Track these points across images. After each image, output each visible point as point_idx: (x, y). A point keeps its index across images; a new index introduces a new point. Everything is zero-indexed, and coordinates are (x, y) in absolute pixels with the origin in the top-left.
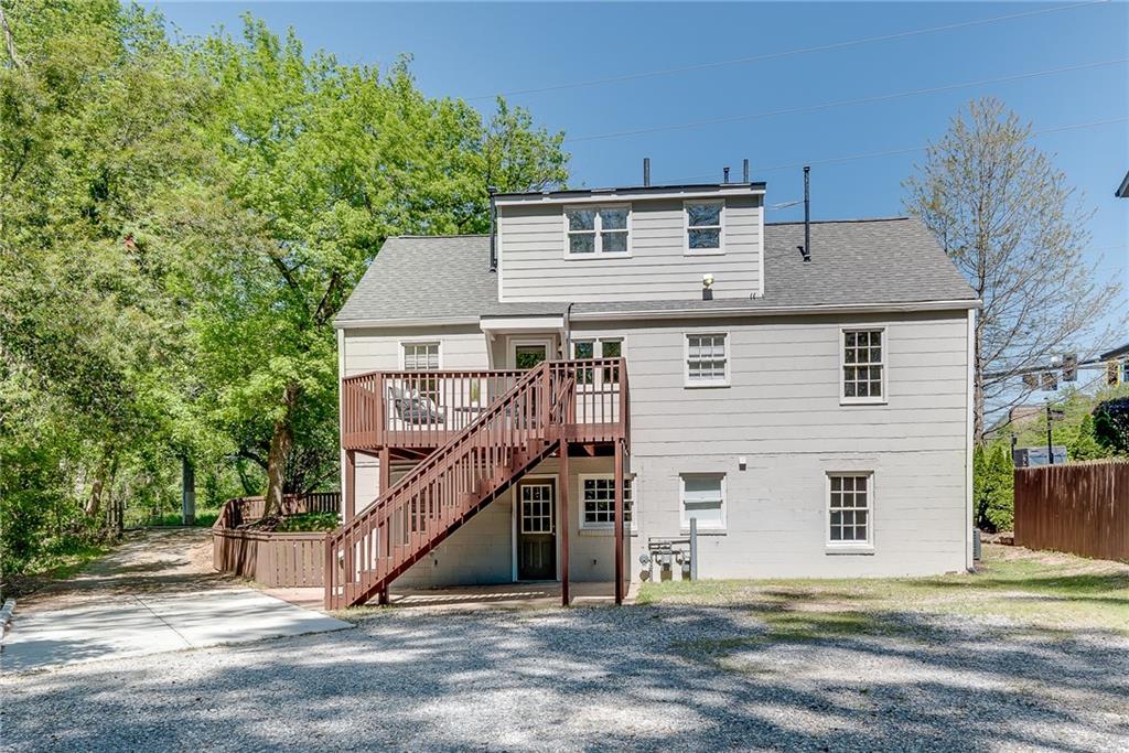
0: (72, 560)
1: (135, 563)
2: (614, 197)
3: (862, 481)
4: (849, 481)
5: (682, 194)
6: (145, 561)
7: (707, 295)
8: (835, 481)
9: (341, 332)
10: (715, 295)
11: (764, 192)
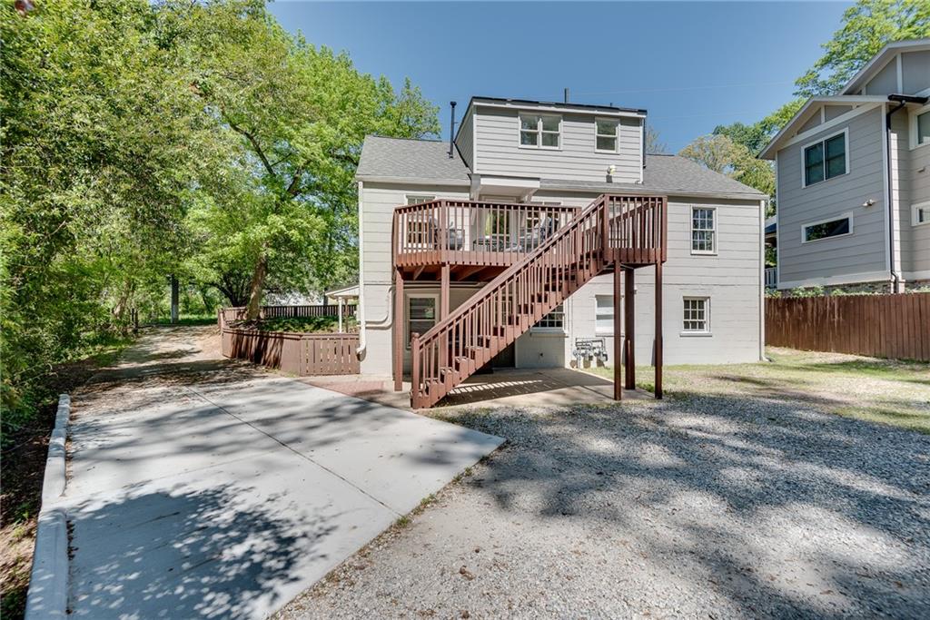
0: (110, 350)
1: (160, 351)
2: (553, 109)
3: (701, 303)
4: (694, 302)
5: (596, 112)
6: (168, 350)
7: (609, 179)
8: (686, 302)
9: (361, 184)
10: (614, 180)
11: (644, 116)
